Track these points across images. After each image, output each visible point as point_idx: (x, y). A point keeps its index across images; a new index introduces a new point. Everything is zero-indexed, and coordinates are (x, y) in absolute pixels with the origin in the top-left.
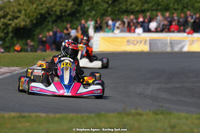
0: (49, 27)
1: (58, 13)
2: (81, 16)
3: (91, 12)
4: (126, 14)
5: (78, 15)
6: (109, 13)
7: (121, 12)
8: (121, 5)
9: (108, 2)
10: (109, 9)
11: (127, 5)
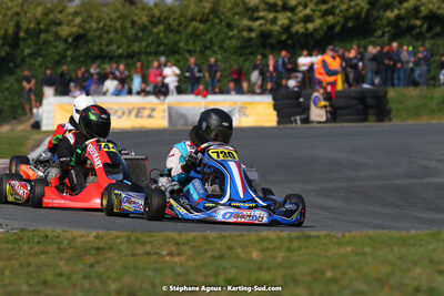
2: (16, 66)
3: (36, 59)
4: (98, 62)
5: (11, 65)
6: (69, 59)
7: (91, 57)
8: (90, 45)
9: (66, 40)
10: (69, 53)
11: (101, 44)
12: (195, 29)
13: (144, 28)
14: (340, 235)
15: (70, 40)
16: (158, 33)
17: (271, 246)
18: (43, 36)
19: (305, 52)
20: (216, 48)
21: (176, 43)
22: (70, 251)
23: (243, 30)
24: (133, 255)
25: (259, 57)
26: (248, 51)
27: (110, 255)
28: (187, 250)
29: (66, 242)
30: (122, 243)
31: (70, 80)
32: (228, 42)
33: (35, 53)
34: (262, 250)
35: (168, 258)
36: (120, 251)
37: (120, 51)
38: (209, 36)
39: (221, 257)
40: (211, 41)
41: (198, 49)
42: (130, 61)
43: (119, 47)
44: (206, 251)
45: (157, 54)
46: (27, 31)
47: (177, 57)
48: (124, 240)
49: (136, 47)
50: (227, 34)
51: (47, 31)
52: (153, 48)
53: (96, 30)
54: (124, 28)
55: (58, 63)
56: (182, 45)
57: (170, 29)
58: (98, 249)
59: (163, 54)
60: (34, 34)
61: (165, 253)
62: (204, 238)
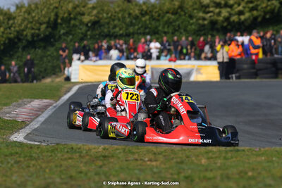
0: (19, 54)
1: (29, 38)
2: (56, 41)
3: (68, 37)
4: (107, 39)
5: (52, 40)
6: (89, 37)
7: (103, 36)
8: (102, 28)
9: (87, 25)
10: (89, 33)
11: (109, 27)
12: (169, 19)
13: (136, 18)
14: (258, 149)
15: (89, 25)
16: (145, 21)
17: (214, 156)
18: (72, 22)
19: (239, 34)
20: (182, 31)
21: (156, 27)
22: (87, 158)
23: (199, 19)
24: (126, 161)
25: (210, 36)
26: (203, 32)
27: (112, 160)
28: (161, 158)
29: (84, 152)
30: (120, 153)
31: (89, 50)
32: (189, 27)
33: (67, 33)
34: (208, 158)
35: (148, 163)
36: (119, 158)
37: (121, 32)
38: (177, 23)
39: (182, 162)
40: (179, 26)
41: (171, 31)
42: (127, 39)
43: (120, 30)
44: (172, 159)
45: (145, 34)
46: (62, 19)
47: (157, 36)
48: (121, 151)
49: (131, 30)
50: (189, 22)
51: (75, 19)
52: (142, 31)
53: (106, 18)
54: (124, 18)
55: (82, 39)
56: (160, 28)
57: (152, 18)
58: (105, 157)
59: (148, 34)
60: (67, 21)
61: (147, 159)
62: (172, 150)
